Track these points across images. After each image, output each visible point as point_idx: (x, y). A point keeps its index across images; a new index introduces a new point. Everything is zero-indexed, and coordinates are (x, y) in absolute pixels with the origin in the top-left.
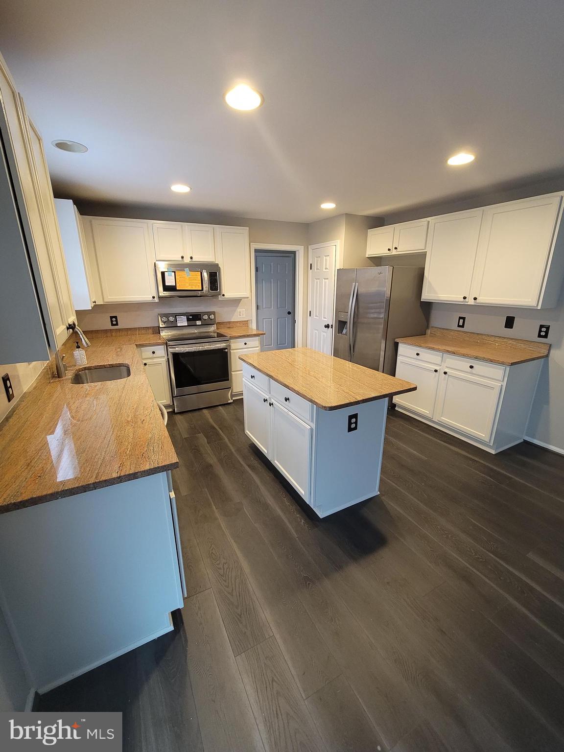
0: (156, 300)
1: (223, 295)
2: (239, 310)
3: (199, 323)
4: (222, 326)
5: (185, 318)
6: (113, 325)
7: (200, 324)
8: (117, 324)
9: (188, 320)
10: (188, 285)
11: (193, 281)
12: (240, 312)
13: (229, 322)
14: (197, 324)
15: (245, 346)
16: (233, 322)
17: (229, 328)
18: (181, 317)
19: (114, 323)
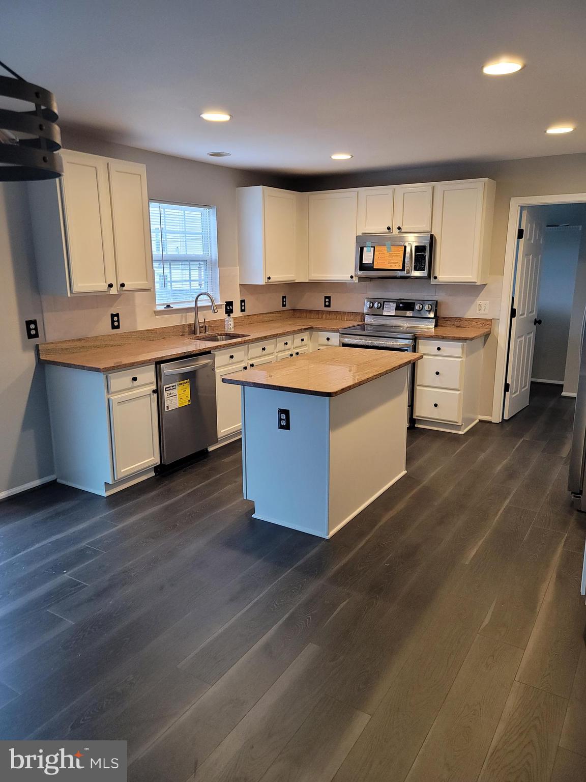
0: (356, 280)
1: (435, 278)
2: (478, 302)
3: (409, 314)
4: (448, 322)
5: (394, 305)
6: (326, 306)
7: (411, 315)
8: (329, 306)
9: (398, 308)
10: (386, 262)
11: (394, 258)
12: (480, 305)
13: (460, 319)
14: (408, 315)
15: (439, 353)
16: (466, 319)
17: (458, 327)
18: (391, 303)
19: (327, 304)
